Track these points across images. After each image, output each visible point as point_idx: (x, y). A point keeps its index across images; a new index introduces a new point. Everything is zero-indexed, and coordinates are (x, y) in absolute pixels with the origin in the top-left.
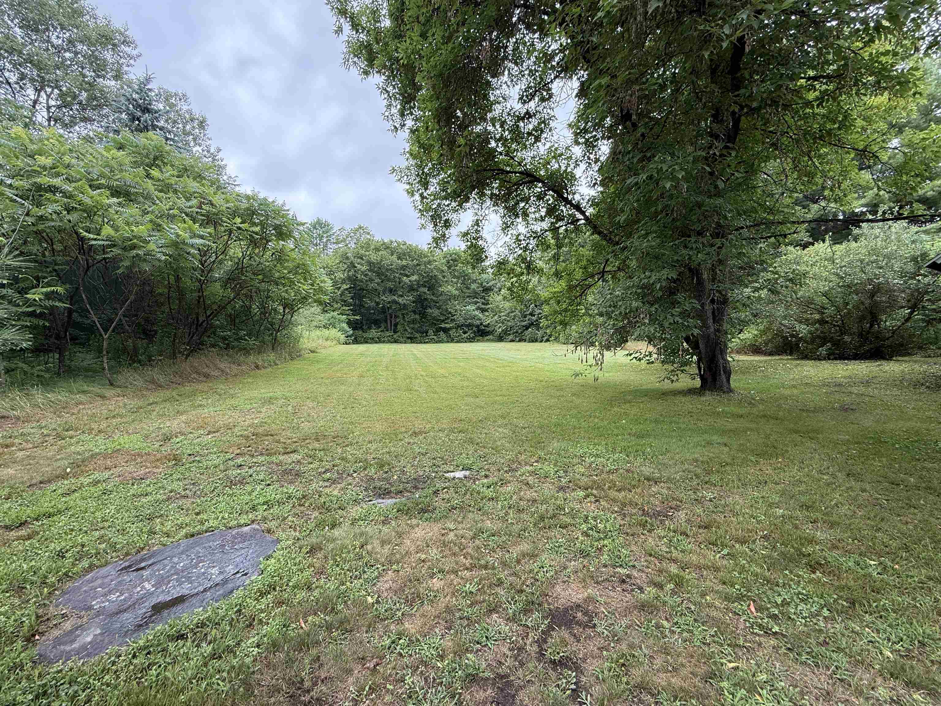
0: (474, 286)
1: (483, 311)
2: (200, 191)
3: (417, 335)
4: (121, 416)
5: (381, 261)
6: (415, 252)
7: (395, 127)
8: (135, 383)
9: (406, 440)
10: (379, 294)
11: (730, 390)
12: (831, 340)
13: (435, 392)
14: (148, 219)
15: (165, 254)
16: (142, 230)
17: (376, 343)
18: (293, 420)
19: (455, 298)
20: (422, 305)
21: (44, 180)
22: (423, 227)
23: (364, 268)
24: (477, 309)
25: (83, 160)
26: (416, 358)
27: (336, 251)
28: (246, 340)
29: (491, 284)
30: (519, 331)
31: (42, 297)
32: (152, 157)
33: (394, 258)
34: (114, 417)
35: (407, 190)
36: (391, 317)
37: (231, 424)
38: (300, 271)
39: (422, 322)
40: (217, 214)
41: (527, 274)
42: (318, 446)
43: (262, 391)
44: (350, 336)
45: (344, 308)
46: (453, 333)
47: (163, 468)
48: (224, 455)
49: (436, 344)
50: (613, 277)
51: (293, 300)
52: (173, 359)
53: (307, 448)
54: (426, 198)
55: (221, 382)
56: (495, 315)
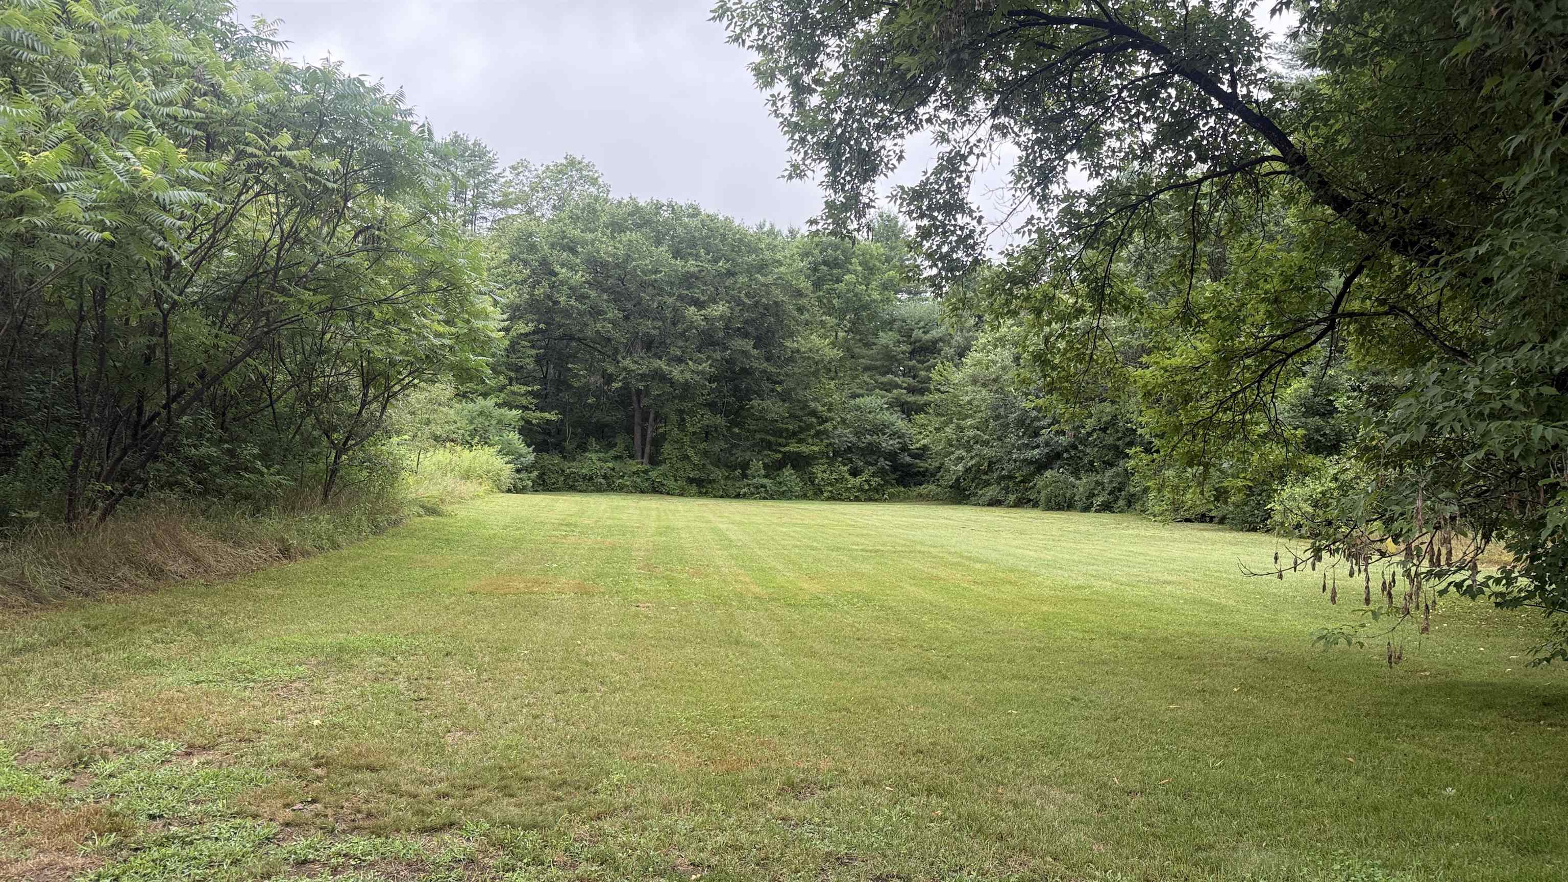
0: (886, 338)
1: (908, 410)
3: (718, 474)
5: (628, 258)
6: (724, 239)
9: (774, 808)
10: (616, 351)
13: (813, 654)
14: (61, 134)
15: (102, 227)
16: (45, 162)
18: (419, 721)
19: (831, 370)
20: (736, 389)
22: (797, 172)
23: (578, 277)
24: (891, 406)
26: (726, 542)
27: (500, 228)
28: (254, 471)
29: (935, 333)
30: (1018, 476)
33: (663, 252)
35: (755, 67)
36: (645, 419)
37: (248, 726)
38: (434, 283)
39: (733, 435)
40: (231, 121)
41: (1093, 314)
42: (517, 811)
43: (313, 625)
44: (527, 469)
45: (515, 388)
46: (820, 472)
47: (85, 855)
48: (249, 823)
49: (769, 503)
50: (1361, 331)
51: (393, 364)
52: (68, 520)
53: (486, 815)
54: (811, 91)
55: (194, 594)
56: (946, 424)
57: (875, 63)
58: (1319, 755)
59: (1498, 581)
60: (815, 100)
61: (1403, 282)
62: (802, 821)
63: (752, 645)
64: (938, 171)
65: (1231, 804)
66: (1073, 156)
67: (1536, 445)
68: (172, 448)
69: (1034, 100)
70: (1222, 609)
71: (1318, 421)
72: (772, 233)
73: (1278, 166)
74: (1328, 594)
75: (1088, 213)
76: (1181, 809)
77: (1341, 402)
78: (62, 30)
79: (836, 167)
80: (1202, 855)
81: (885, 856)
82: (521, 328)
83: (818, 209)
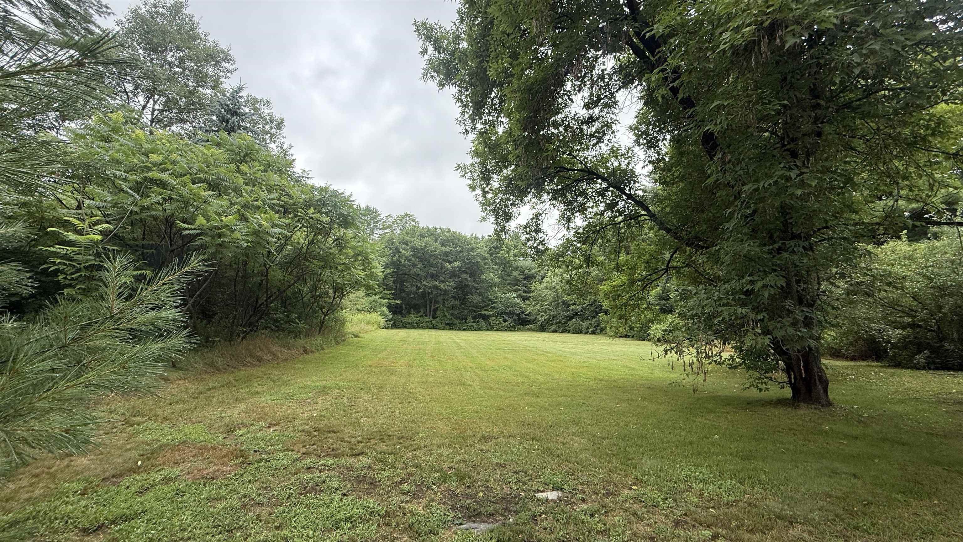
0: (515, 273)
1: (524, 299)
2: (280, 184)
3: (456, 321)
4: (184, 402)
5: (425, 246)
6: (459, 240)
7: (466, 130)
8: (196, 365)
9: (478, 446)
10: (421, 279)
11: (829, 404)
12: (929, 346)
13: (491, 388)
14: (235, 210)
15: (248, 241)
16: (229, 220)
17: (415, 328)
18: (351, 414)
19: (496, 285)
20: (463, 291)
21: (155, 174)
22: (484, 219)
23: (408, 253)
24: (518, 297)
25: (185, 157)
26: (459, 347)
27: (382, 236)
28: (295, 323)
29: (533, 271)
30: (563, 321)
31: (132, 279)
32: (242, 154)
33: (438, 244)
34: (177, 402)
35: (470, 185)
36: (431, 302)
37: (291, 416)
38: (360, 258)
39: (462, 308)
40: (294, 204)
41: (586, 267)
42: (386, 448)
43: (314, 378)
44: (390, 321)
45: (386, 292)
46: (492, 320)
47: (231, 466)
48: (290, 453)
49: (475, 332)
50: (677, 272)
51: (344, 284)
52: (230, 341)
53: (375, 449)
54: (488, 192)
55: (273, 367)
56: (537, 304)
57: (510, 183)
58: (670, 423)
59: (729, 360)
60: (490, 196)
61: (690, 256)
62: (488, 451)
63: (469, 385)
64: (532, 219)
65: (639, 442)
66: (577, 214)
67: (739, 315)
68: (267, 315)
69: (564, 196)
70: (634, 369)
71: (664, 302)
72: (476, 238)
73: (647, 217)
74: (671, 367)
75: (583, 233)
76: (622, 444)
77: (672, 295)
78: (238, 174)
79: (497, 218)
80: (630, 462)
81: (517, 464)
82: (388, 271)
83: (492, 232)
